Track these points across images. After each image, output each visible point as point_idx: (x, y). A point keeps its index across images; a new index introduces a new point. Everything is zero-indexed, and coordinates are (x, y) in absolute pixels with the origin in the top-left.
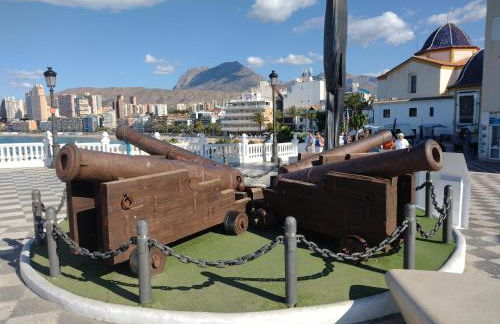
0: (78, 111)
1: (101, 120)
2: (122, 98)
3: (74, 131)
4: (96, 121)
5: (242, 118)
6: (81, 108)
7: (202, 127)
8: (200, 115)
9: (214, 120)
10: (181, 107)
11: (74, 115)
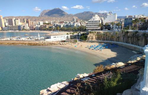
0: (15, 24)
1: (24, 27)
2: (29, 20)
3: (16, 30)
4: (22, 27)
5: (93, 25)
6: (16, 23)
7: (59, 28)
8: (57, 25)
9: (62, 26)
10: (47, 22)
11: (14, 25)
